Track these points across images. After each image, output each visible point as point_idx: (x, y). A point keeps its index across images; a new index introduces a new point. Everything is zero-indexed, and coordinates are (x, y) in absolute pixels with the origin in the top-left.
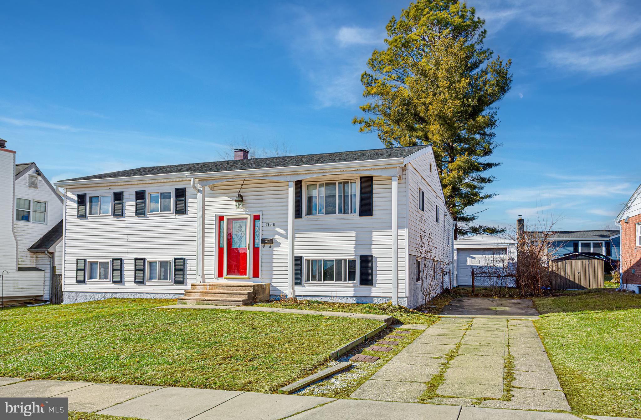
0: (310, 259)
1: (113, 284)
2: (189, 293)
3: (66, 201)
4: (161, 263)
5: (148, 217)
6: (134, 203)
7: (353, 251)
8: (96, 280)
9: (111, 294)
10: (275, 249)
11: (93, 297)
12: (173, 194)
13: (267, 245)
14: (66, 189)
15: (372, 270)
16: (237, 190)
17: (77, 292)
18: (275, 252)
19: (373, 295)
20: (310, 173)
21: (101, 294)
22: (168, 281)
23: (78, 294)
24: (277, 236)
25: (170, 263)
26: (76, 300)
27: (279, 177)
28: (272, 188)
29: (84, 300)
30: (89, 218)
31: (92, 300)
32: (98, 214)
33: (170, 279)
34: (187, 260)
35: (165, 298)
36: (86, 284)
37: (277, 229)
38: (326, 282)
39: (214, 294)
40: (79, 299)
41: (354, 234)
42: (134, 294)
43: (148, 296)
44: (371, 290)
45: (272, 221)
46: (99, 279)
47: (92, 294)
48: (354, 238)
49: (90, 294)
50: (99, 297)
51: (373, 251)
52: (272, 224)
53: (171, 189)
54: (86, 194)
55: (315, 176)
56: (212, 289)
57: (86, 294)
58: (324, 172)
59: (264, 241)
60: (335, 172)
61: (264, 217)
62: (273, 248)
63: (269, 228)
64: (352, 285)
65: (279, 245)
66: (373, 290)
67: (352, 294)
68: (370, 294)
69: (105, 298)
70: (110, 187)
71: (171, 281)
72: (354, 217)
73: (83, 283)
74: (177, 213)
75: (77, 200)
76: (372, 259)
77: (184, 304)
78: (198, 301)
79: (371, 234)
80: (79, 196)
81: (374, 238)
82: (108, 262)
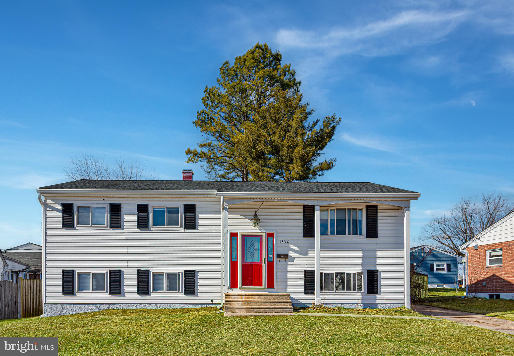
0: (323, 272)
1: (110, 295)
2: (229, 302)
3: (46, 209)
4: (168, 275)
5: (152, 230)
6: (136, 216)
7: (360, 266)
8: (90, 291)
9: (107, 306)
10: (289, 263)
11: (84, 308)
12: (182, 210)
13: (282, 260)
14: (46, 197)
15: (377, 281)
16: (255, 210)
17: (62, 304)
18: (289, 266)
19: (378, 301)
20: (337, 200)
21: (94, 306)
22: (178, 292)
23: (64, 306)
24: (290, 252)
25: (179, 274)
26: (62, 312)
27: (306, 201)
28: (286, 210)
29: (71, 312)
30: (77, 228)
31: (83, 311)
32: (90, 225)
33: (179, 290)
34: (198, 272)
35: (173, 308)
36: (76, 295)
37: (291, 246)
38: (337, 291)
39: (257, 303)
40: (66, 311)
41: (361, 252)
42: (136, 305)
43: (154, 307)
44: (376, 298)
45: (286, 239)
46: (93, 291)
47: (83, 306)
48: (361, 256)
49: (81, 306)
50: (90, 309)
51: (378, 266)
52: (287, 242)
53: (180, 204)
54: (73, 203)
55: (340, 202)
56: (248, 298)
57: (75, 306)
58: (348, 200)
59: (279, 256)
60: (359, 200)
61: (279, 235)
62: (287, 263)
63: (284, 245)
64: (360, 294)
65: (293, 259)
66: (378, 297)
67: (360, 301)
68: (375, 301)
69: (100, 309)
70: (104, 198)
71: (180, 291)
72: (362, 238)
73: (72, 294)
74: (187, 227)
75: (61, 209)
76: (378, 273)
77: (232, 312)
78: (248, 309)
79: (376, 252)
80: (63, 205)
81: (378, 256)
82: (104, 274)
